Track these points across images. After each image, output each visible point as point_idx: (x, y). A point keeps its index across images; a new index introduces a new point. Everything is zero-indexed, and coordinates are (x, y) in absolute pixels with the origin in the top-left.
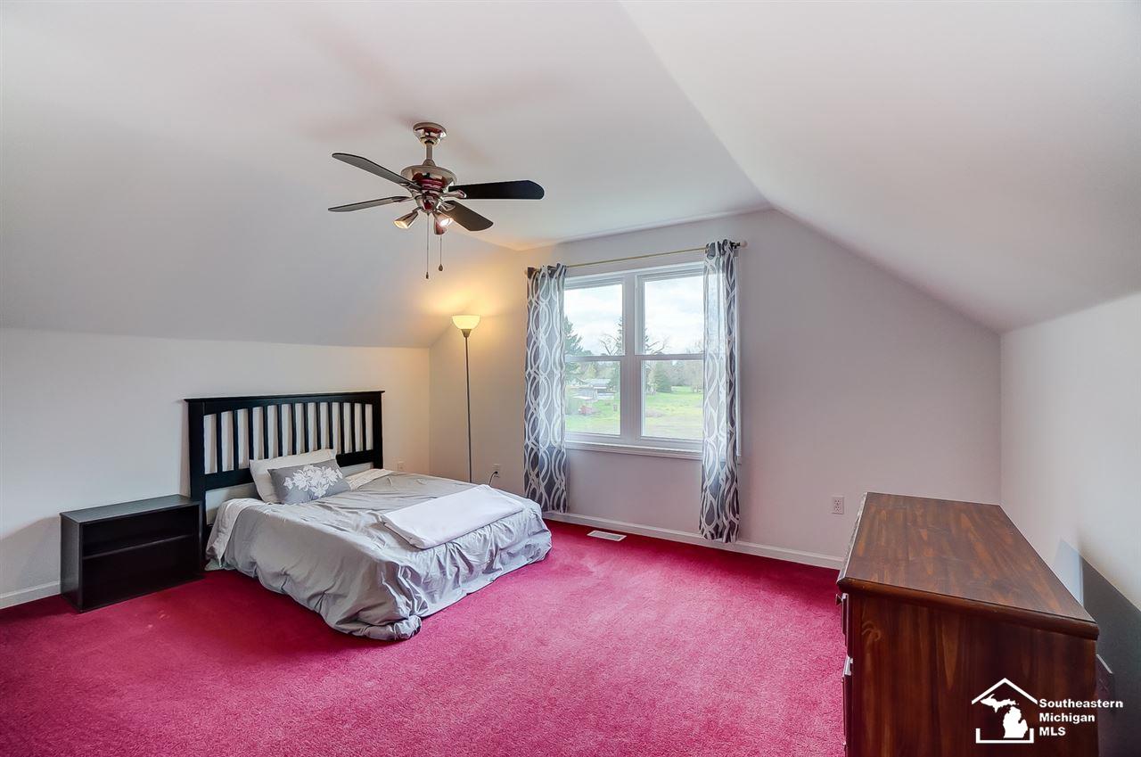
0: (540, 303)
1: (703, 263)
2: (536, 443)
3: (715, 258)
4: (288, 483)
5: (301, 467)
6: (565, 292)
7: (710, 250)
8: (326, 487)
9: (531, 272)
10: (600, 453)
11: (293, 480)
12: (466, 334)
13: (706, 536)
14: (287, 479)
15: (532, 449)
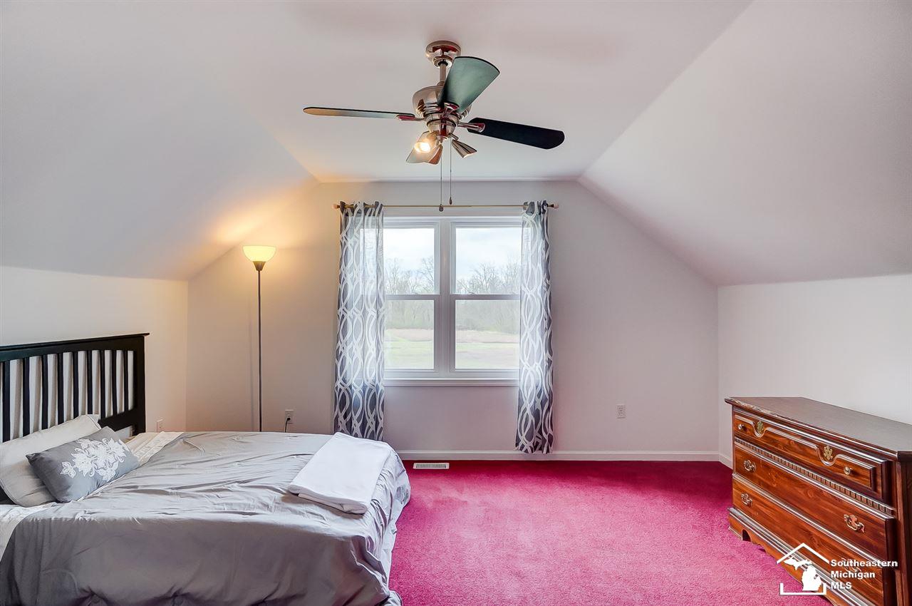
0: (348, 239)
1: (521, 217)
2: (343, 383)
3: (534, 215)
4: (68, 470)
5: (75, 444)
6: (384, 230)
7: (530, 208)
8: (116, 466)
9: (343, 206)
10: (417, 388)
11: (73, 464)
12: (259, 267)
13: (526, 451)
14: (65, 464)
15: (340, 390)
